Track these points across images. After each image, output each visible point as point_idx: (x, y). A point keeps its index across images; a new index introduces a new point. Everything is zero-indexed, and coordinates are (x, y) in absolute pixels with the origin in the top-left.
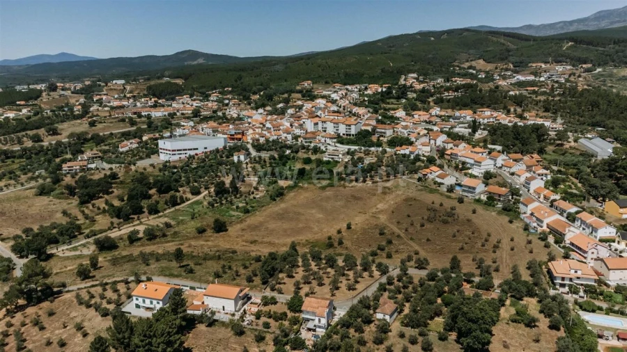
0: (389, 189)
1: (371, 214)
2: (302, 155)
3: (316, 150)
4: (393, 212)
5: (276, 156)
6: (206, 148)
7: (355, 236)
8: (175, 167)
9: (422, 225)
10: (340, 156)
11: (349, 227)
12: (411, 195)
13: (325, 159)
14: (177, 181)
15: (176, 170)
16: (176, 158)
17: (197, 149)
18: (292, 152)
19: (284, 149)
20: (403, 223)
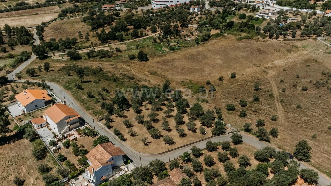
0: (297, 48)
1: (263, 68)
2: (242, 12)
3: (255, 9)
4: (284, 70)
5: (221, 11)
6: (178, 2)
7: (231, 86)
8: (152, 13)
9: (304, 89)
10: (270, 14)
11: (233, 76)
12: (315, 56)
13: (256, 16)
14: (148, 22)
15: (151, 15)
16: (159, 7)
17: (172, 2)
18: (236, 9)
19: (231, 7)
20: (286, 83)
